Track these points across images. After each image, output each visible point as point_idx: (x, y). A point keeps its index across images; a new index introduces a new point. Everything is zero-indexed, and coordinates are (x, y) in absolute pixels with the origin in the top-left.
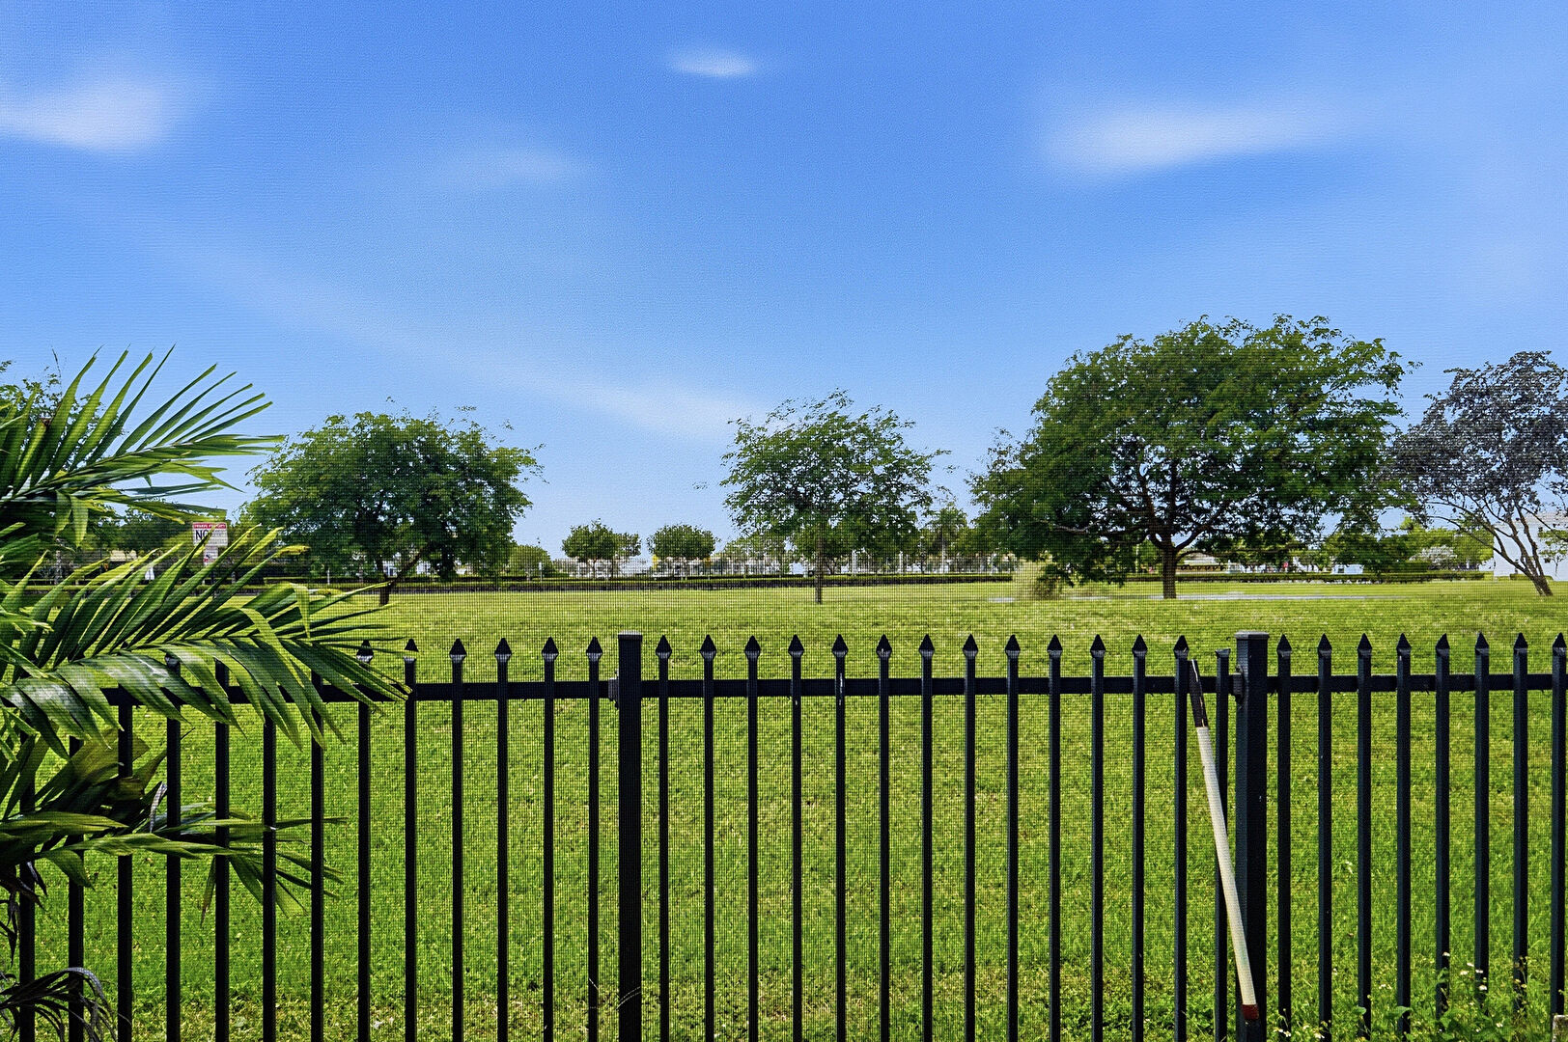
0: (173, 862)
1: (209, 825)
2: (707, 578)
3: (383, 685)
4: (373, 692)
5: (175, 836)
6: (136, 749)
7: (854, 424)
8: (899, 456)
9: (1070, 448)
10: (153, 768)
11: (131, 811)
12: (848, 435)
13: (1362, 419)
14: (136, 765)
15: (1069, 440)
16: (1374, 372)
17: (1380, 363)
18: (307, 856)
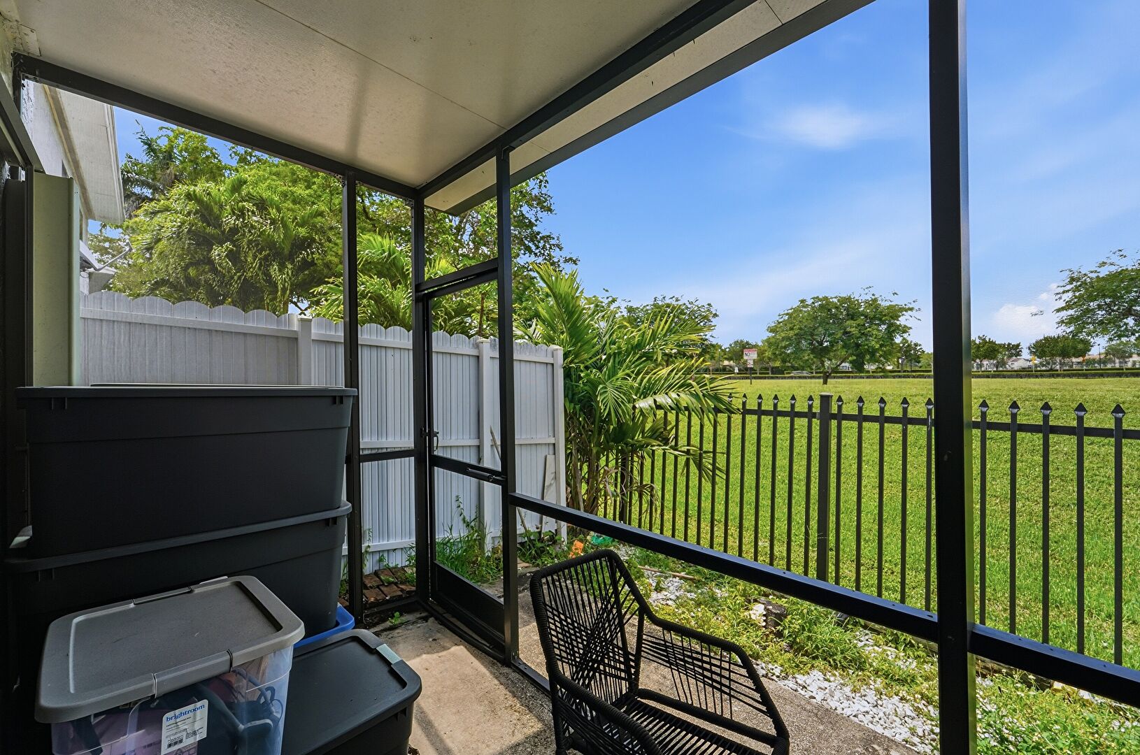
0: (676, 457)
1: (685, 449)
3: (733, 408)
4: (730, 411)
5: (676, 450)
6: (668, 424)
10: (672, 429)
11: (666, 442)
14: (668, 428)
18: (711, 462)
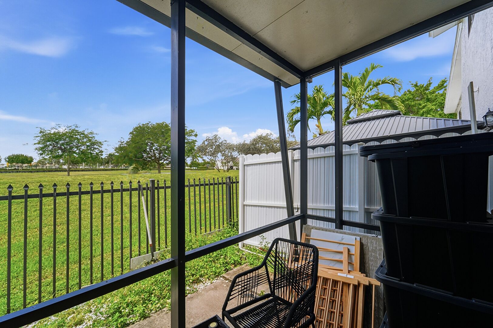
2: (30, 169)
7: (80, 132)
8: (94, 141)
9: (138, 143)
12: (78, 135)
13: (192, 142)
15: (138, 141)
16: (194, 135)
17: (194, 133)
